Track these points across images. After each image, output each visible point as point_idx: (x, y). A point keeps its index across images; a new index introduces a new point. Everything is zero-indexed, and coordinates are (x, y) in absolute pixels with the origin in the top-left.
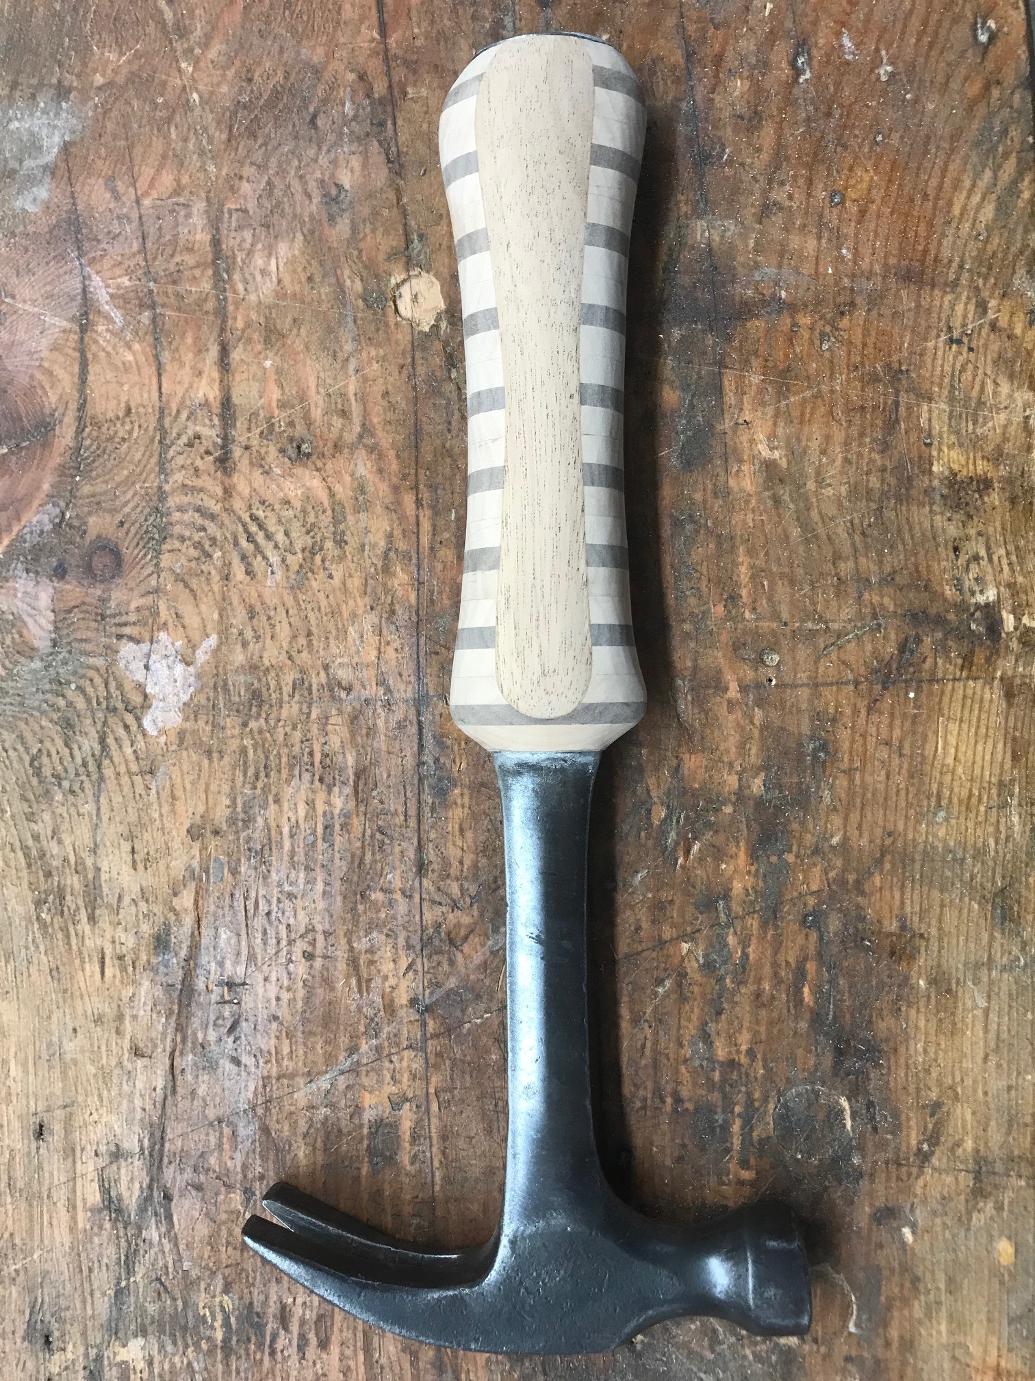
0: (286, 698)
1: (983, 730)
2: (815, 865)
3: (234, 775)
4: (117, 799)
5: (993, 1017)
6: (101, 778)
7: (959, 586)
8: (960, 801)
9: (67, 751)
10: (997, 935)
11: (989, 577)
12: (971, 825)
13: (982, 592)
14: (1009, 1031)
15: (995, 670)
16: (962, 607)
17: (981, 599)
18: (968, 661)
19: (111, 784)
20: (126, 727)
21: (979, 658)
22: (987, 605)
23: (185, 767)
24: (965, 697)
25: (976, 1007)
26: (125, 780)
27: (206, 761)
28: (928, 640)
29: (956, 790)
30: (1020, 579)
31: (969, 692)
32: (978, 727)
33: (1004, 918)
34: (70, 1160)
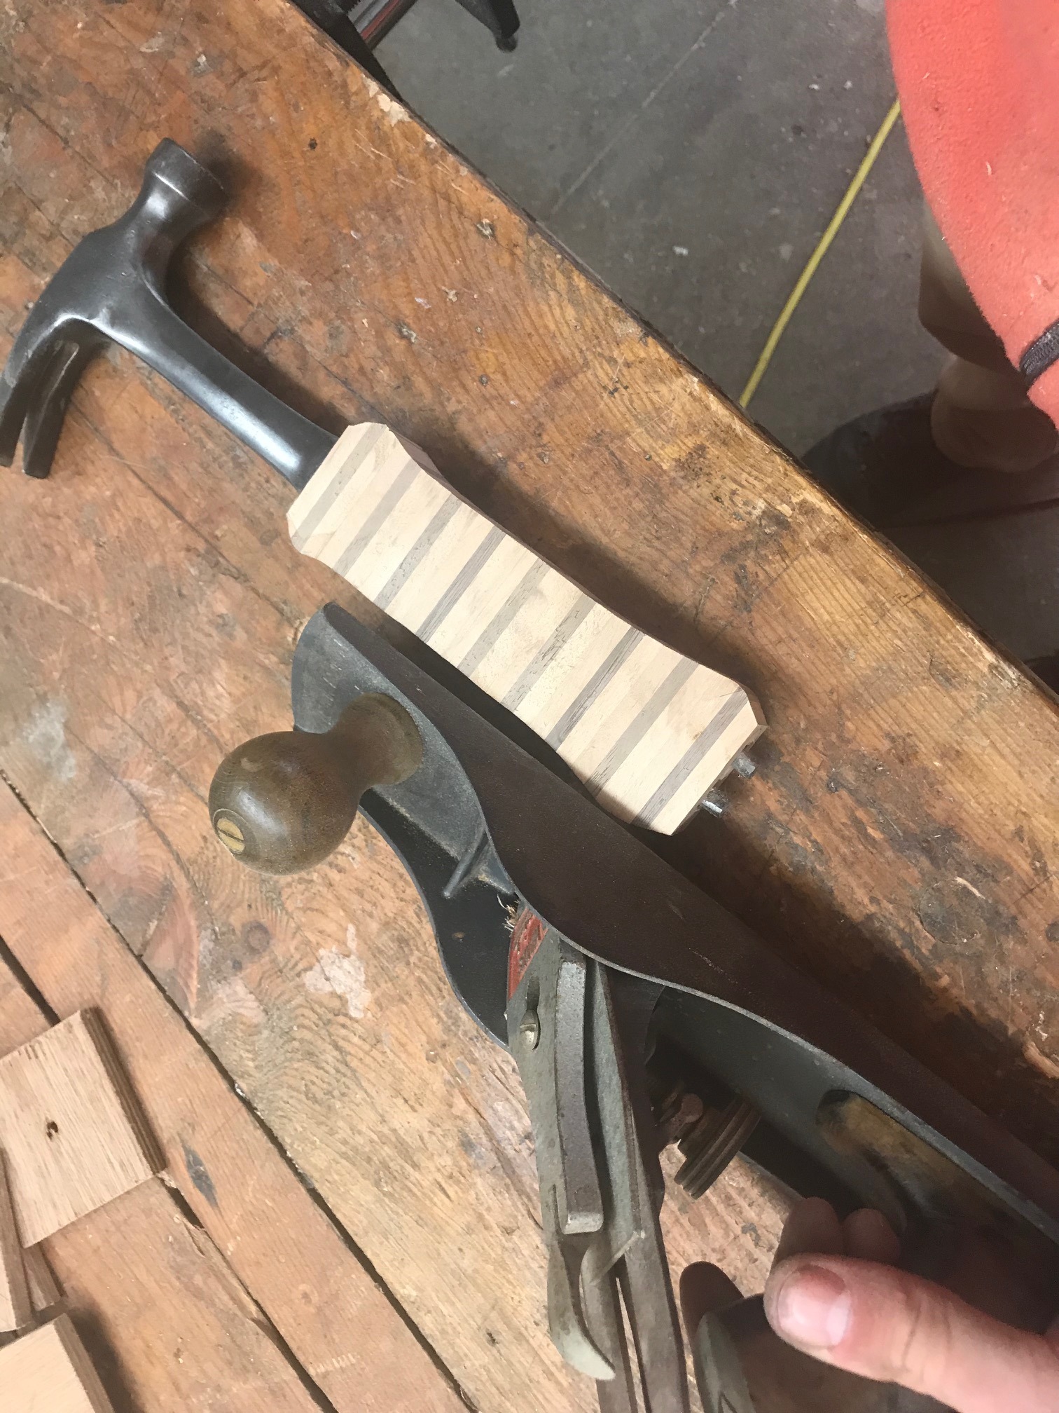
0: (418, 926)
1: (829, 583)
2: (805, 750)
3: (425, 1000)
4: (372, 1076)
5: (1000, 745)
6: (354, 1071)
7: (737, 516)
8: (855, 635)
9: (321, 1071)
10: (954, 693)
11: (751, 496)
12: (875, 643)
13: (754, 508)
14: (1018, 745)
15: (803, 544)
16: (750, 527)
17: (757, 512)
18: (783, 553)
19: (361, 1070)
20: (344, 1026)
21: (787, 544)
22: (764, 512)
23: (395, 1021)
24: (800, 574)
25: (984, 748)
26: (368, 1060)
27: (404, 1006)
28: (748, 563)
29: (846, 631)
30: (769, 481)
31: (800, 569)
32: (824, 584)
33: (948, 680)
34: (524, 1342)
